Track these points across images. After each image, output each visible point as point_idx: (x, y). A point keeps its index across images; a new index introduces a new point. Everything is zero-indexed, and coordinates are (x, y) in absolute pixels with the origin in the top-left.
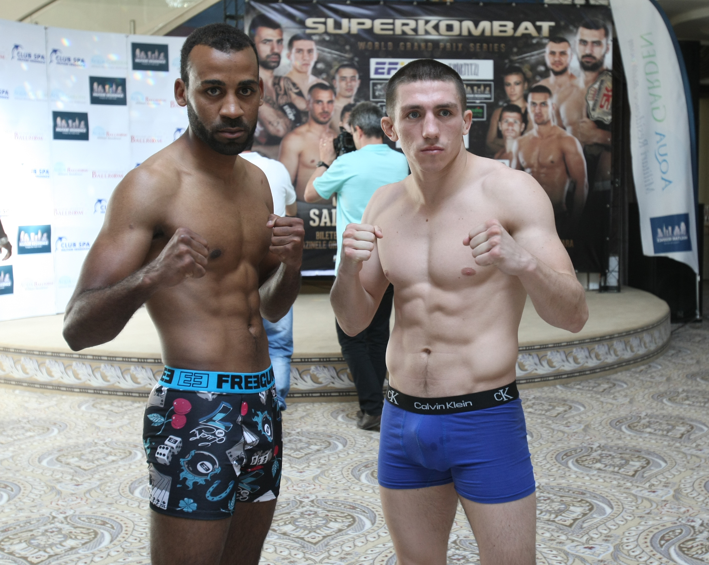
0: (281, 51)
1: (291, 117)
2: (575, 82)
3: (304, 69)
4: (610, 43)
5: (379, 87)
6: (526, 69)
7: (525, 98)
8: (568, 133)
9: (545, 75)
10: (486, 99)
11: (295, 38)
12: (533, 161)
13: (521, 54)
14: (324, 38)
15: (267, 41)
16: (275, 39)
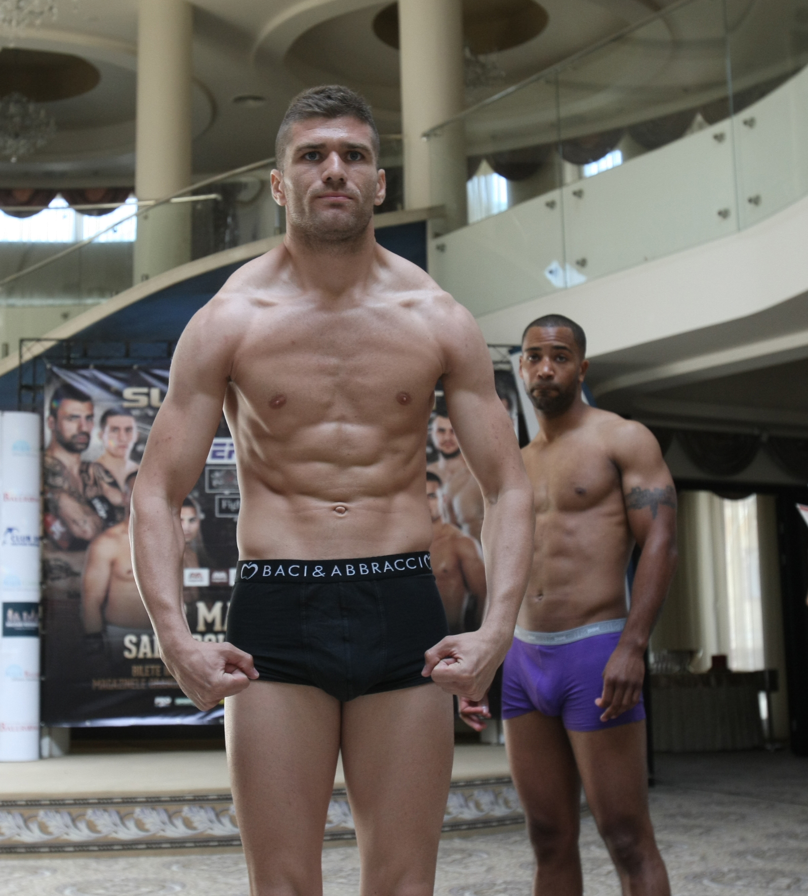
0: (90, 430)
1: (102, 513)
3: (120, 452)
4: (515, 417)
5: (217, 474)
8: (464, 532)
9: (432, 458)
11: (108, 414)
14: (147, 414)
15: (72, 417)
16: (83, 415)
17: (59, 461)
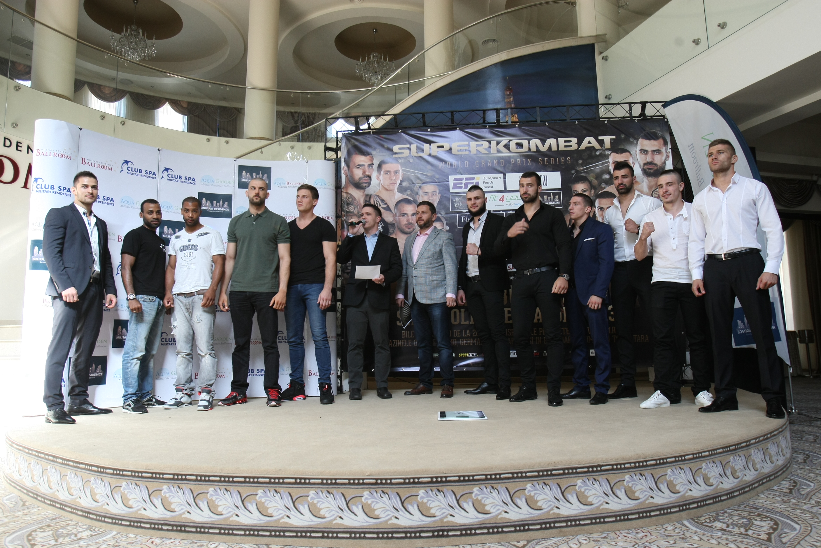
0: (371, 174)
1: (380, 228)
3: (391, 187)
4: (670, 151)
7: (593, 203)
11: (383, 163)
13: (586, 165)
14: (409, 161)
15: (359, 166)
16: (366, 164)
17: (351, 195)
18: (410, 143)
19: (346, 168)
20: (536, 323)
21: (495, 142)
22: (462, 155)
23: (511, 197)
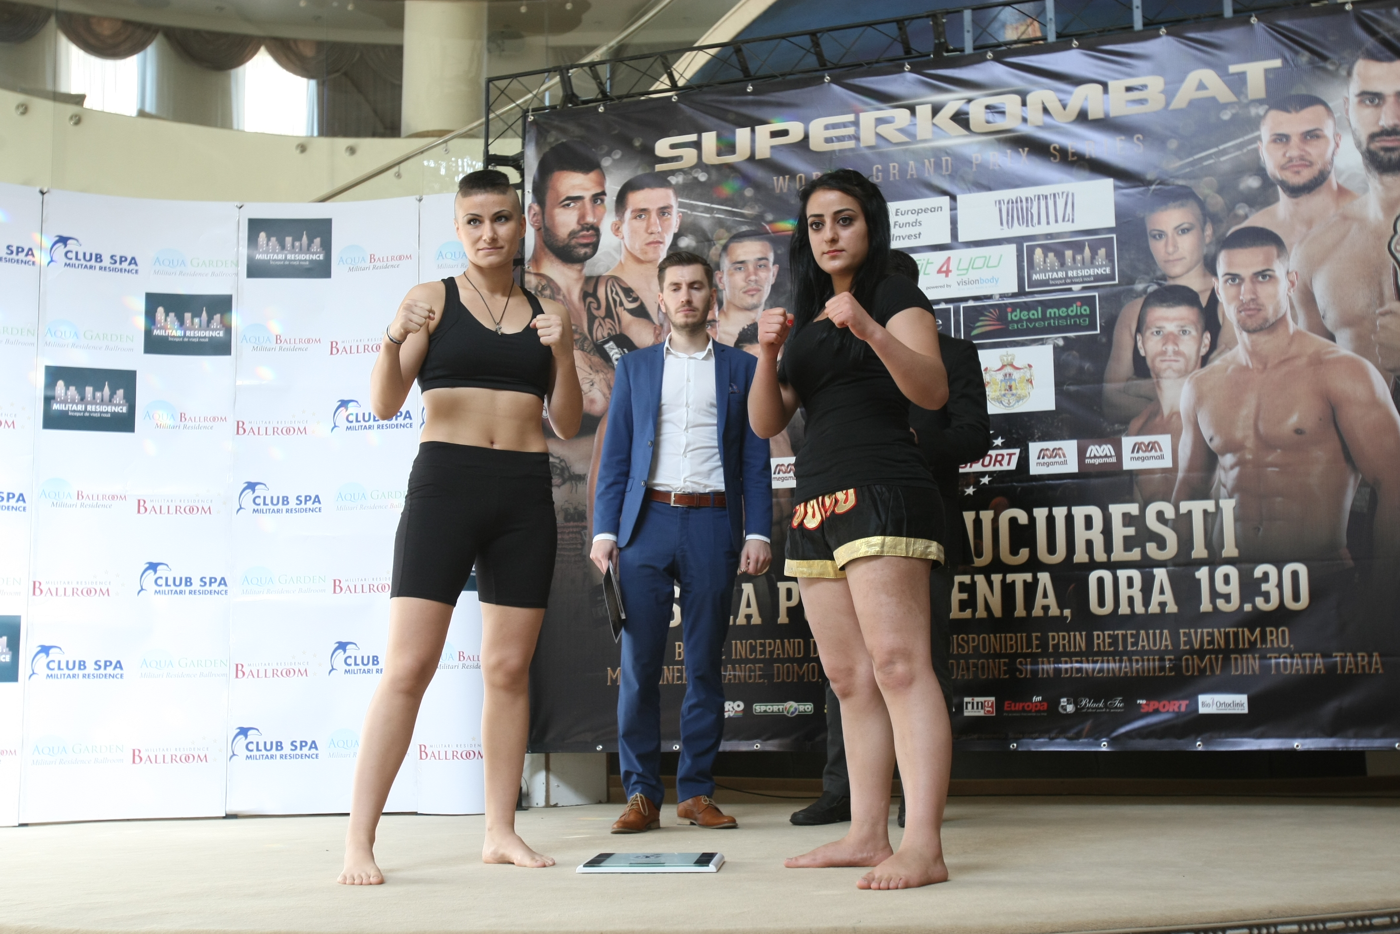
0: (600, 220)
2: (1353, 207)
6: (1205, 188)
7: (1210, 266)
8: (1343, 347)
9: (1262, 198)
10: (1098, 278)
11: (629, 187)
12: (1242, 431)
13: (1191, 154)
14: (696, 179)
15: (568, 202)
16: (588, 195)
17: (550, 280)
18: (700, 130)
19: (536, 208)
20: (1038, 618)
21: (928, 109)
22: (833, 152)
23: (972, 262)
